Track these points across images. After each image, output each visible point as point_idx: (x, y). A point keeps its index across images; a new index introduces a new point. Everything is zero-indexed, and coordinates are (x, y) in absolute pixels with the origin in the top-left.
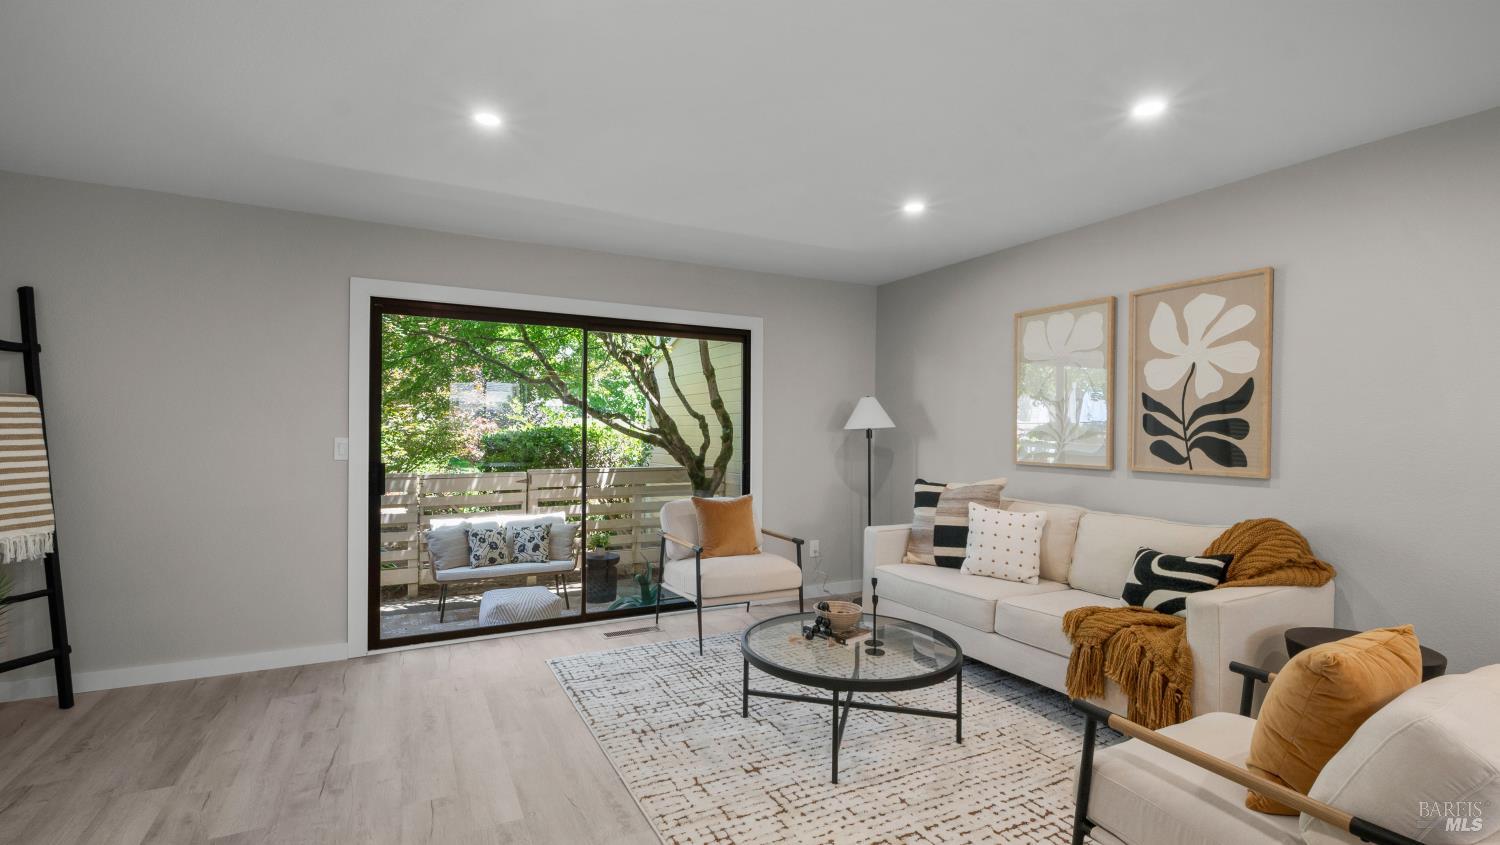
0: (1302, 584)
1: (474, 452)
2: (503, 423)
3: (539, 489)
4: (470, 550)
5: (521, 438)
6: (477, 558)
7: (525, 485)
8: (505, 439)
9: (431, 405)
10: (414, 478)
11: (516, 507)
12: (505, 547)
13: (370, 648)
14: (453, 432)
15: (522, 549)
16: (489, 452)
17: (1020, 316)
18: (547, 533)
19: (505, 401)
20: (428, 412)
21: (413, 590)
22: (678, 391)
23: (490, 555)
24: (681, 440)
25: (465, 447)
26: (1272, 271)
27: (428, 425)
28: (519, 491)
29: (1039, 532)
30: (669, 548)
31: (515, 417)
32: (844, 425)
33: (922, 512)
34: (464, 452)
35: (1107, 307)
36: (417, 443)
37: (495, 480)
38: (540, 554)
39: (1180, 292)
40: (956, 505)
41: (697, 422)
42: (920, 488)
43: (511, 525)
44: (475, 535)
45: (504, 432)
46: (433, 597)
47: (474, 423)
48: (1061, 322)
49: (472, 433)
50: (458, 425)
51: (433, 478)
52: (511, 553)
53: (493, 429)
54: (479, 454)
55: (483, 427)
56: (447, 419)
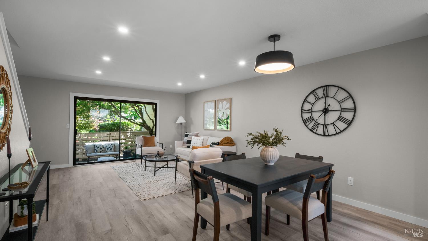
0: (229, 146)
1: (96, 128)
2: (105, 121)
3: (113, 136)
4: (95, 149)
5: (109, 124)
6: (97, 151)
7: (109, 135)
8: (105, 125)
9: (85, 116)
10: (81, 134)
11: (107, 141)
12: (103, 149)
13: (74, 165)
14: (91, 123)
15: (108, 149)
16: (101, 128)
17: (204, 102)
18: (114, 146)
19: (105, 115)
20: (84, 118)
21: (80, 160)
22: (147, 114)
23: (100, 151)
24: (147, 125)
25: (94, 127)
26: (231, 99)
27: (84, 121)
28: (108, 137)
29: (202, 140)
30: (137, 146)
31: (108, 119)
32: (176, 122)
33: (186, 138)
34: (94, 128)
35: (214, 102)
36: (81, 126)
37: (102, 134)
38: (112, 150)
39: (222, 100)
40: (191, 136)
41: (151, 121)
42: (186, 134)
43: (105, 144)
44: (96, 146)
45: (105, 123)
46: (86, 161)
47: (97, 121)
48: (209, 103)
49: (96, 123)
50: (92, 121)
51: (85, 134)
52: (105, 150)
53: (102, 122)
54: (98, 129)
55: (99, 122)
56: (89, 120)
